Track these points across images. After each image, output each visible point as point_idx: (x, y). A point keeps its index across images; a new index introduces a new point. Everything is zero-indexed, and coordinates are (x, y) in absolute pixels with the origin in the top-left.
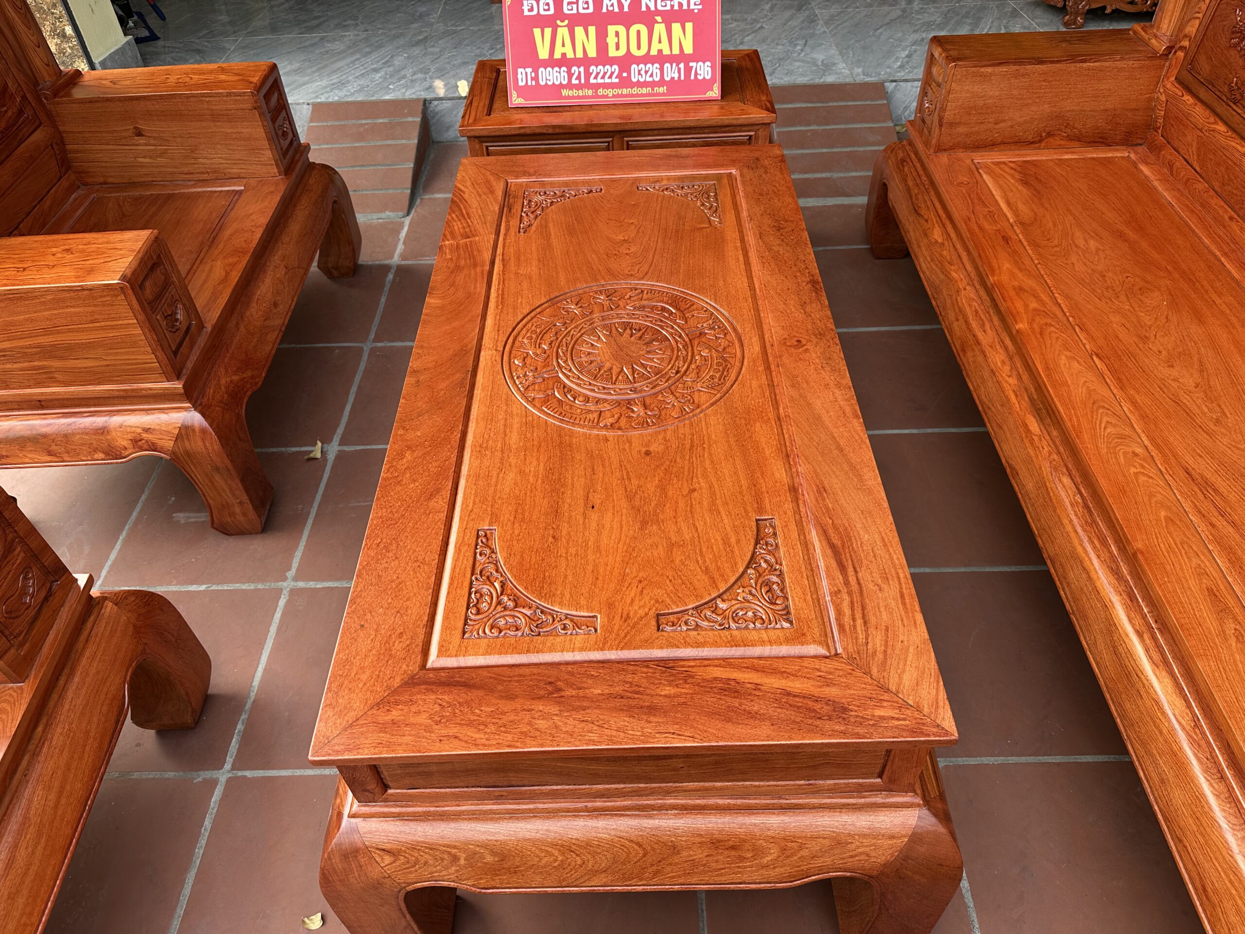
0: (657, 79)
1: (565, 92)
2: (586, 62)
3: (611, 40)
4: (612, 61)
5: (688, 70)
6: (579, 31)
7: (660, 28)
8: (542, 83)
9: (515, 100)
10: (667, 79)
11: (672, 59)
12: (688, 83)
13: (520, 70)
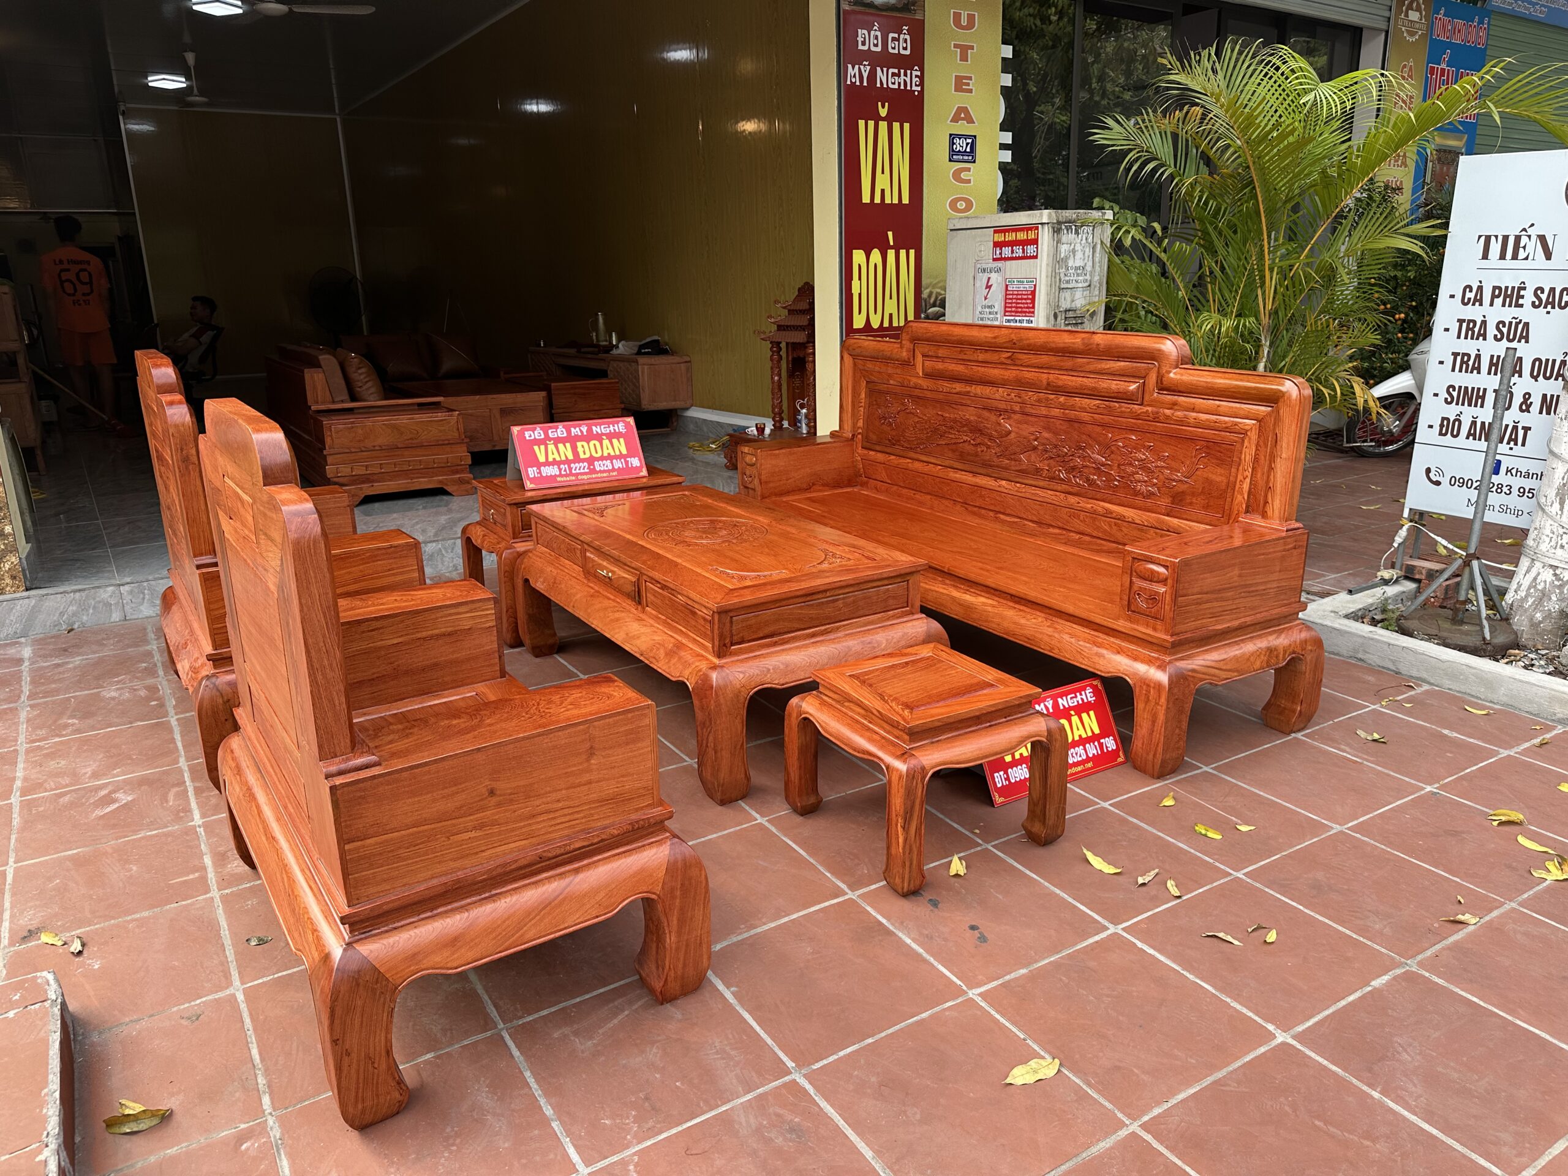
0: (611, 468)
1: (559, 479)
2: (567, 462)
3: (580, 450)
4: (583, 461)
5: (626, 463)
6: (561, 446)
7: (606, 442)
8: (544, 475)
9: (529, 485)
10: (616, 467)
11: (616, 457)
12: (629, 469)
13: (529, 469)
